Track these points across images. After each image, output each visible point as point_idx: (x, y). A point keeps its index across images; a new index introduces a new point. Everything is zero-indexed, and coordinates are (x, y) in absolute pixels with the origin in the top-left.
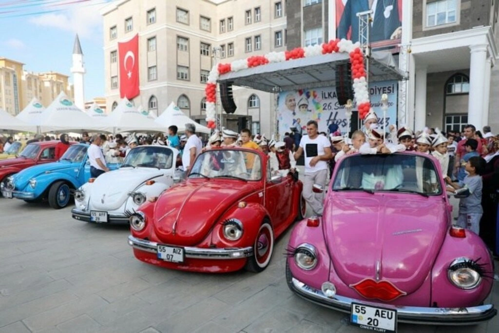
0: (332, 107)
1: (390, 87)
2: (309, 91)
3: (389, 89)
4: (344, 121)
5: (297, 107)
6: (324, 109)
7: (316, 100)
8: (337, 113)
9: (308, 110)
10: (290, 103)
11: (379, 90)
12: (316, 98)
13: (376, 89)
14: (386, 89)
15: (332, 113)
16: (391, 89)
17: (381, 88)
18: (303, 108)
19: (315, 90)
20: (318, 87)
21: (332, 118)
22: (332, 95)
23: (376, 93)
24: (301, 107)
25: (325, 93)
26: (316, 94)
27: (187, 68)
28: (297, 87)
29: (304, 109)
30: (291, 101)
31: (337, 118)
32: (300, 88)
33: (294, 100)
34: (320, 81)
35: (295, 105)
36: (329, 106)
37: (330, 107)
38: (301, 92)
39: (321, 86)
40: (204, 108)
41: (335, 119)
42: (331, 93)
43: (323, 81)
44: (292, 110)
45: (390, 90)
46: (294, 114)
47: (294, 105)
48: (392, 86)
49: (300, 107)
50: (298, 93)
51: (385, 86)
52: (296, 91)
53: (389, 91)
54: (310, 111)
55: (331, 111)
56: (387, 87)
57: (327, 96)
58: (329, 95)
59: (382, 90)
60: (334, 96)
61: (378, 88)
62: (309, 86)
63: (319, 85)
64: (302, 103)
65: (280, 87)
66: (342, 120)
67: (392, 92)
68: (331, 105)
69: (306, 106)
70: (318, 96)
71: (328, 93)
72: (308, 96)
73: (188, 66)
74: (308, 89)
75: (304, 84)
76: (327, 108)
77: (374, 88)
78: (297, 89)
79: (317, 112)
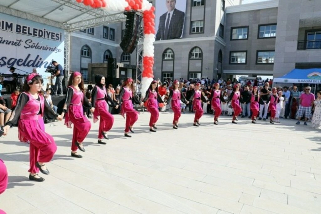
1: (58, 34)
3: (58, 36)
4: (2, 59)
11: (48, 35)
13: (45, 32)
14: (55, 35)
16: (59, 36)
17: (50, 33)
23: (44, 37)
48: (60, 34)
51: (54, 32)
53: (57, 38)
56: (56, 33)
59: (51, 34)
61: (47, 32)
67: (60, 40)
77: (43, 31)
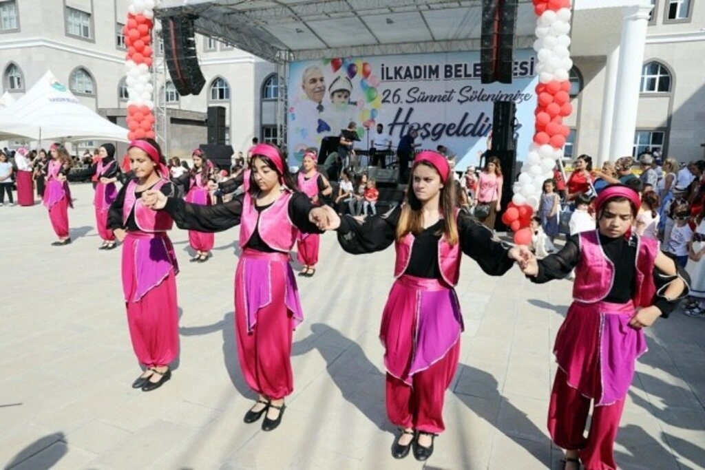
0: (401, 97)
1: (526, 63)
2: (353, 62)
3: (524, 66)
4: (424, 127)
5: (327, 94)
6: (384, 101)
7: (368, 82)
8: (411, 110)
9: (350, 103)
10: (313, 86)
12: (369, 78)
14: (518, 67)
15: (400, 110)
16: (528, 67)
18: (340, 96)
19: (365, 60)
20: (373, 55)
21: (402, 119)
22: (403, 73)
24: (336, 95)
25: (387, 69)
26: (368, 68)
27: (89, 15)
28: (330, 54)
29: (342, 99)
30: (314, 81)
31: (411, 121)
32: (335, 56)
33: (322, 80)
34: (379, 43)
35: (324, 90)
36: (394, 95)
37: (396, 98)
38: (336, 64)
39: (380, 53)
40: (124, 98)
41: (406, 123)
42: (401, 68)
43: (386, 44)
44: (315, 100)
45: (526, 69)
46: (320, 108)
47: (322, 90)
48: (529, 62)
49: (333, 94)
50: (330, 65)
52: (326, 61)
53: (523, 71)
54: (355, 104)
55: (399, 105)
57: (392, 74)
58: (397, 72)
60: (406, 76)
62: (355, 53)
63: (377, 51)
64: (337, 86)
65: (290, 51)
66: (422, 125)
67: (529, 74)
68: (398, 93)
69: (346, 93)
70: (372, 74)
71: (396, 68)
72: (352, 72)
73: (89, 12)
74: (352, 57)
75: (344, 47)
76: (390, 98)
78: (329, 57)
79: (369, 106)
